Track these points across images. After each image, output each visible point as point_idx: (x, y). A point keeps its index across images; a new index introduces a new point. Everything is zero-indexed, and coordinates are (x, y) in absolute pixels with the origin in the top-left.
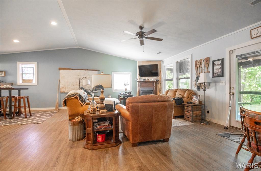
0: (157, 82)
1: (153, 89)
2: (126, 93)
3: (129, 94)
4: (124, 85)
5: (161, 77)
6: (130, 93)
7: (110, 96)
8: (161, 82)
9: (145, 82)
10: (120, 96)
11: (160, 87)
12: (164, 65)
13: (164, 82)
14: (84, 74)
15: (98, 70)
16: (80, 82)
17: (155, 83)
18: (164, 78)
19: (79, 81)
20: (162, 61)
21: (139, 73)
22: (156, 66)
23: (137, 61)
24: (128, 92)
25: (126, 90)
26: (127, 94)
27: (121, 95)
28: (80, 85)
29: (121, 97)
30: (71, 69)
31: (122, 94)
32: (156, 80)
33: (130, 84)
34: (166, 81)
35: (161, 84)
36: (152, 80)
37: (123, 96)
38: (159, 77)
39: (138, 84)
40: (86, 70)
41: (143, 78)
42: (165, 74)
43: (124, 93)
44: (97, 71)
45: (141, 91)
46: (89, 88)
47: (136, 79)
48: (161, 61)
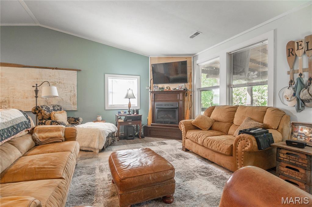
0: (185, 92)
1: (178, 105)
2: (129, 112)
3: (135, 114)
4: (126, 97)
5: (192, 83)
6: (137, 112)
7: (100, 118)
8: (192, 92)
9: (163, 92)
10: (119, 117)
11: (191, 102)
12: (198, 62)
13: (197, 93)
14: (50, 76)
15: (78, 71)
16: (36, 91)
17: (181, 95)
18: (197, 86)
19: (35, 88)
20: (194, 56)
21: (152, 78)
22: (184, 63)
23: (149, 57)
24: (134, 110)
25: (129, 107)
26: (131, 113)
27: (121, 115)
28: (36, 97)
29: (120, 121)
30: (21, 65)
31: (122, 113)
32: (184, 89)
33: (136, 97)
34: (201, 91)
35: (192, 96)
36: (175, 89)
37: (123, 118)
38: (189, 84)
39: (150, 97)
40: (53, 69)
41: (160, 86)
42: (199, 79)
43: (125, 112)
44: (76, 71)
45: (157, 109)
46: (59, 102)
47: (147, 88)
48: (192, 56)
